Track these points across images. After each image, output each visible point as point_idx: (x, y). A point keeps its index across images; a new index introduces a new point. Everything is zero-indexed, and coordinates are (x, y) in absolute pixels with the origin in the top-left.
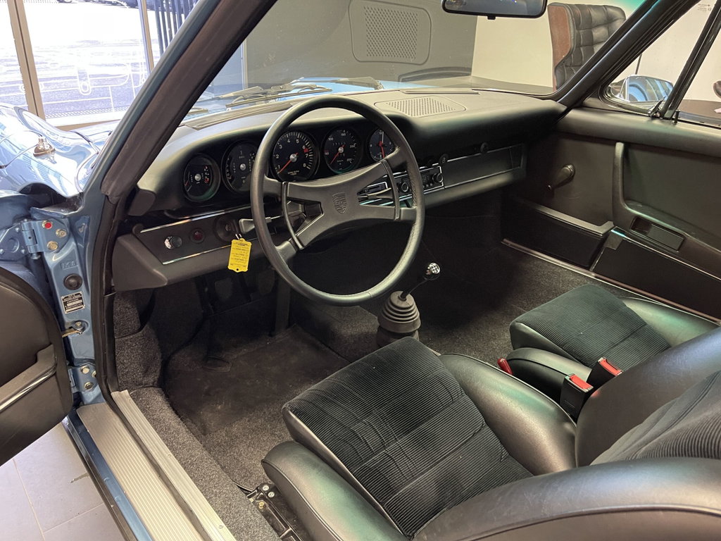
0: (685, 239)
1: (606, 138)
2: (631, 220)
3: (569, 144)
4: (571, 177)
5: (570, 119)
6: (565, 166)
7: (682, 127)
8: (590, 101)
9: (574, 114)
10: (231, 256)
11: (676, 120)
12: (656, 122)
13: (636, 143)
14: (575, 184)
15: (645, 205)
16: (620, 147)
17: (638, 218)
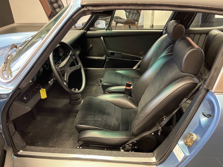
0: (122, 54)
1: (98, 36)
2: (110, 54)
3: (89, 40)
4: (92, 48)
5: (88, 34)
6: (90, 45)
7: (113, 31)
8: (91, 28)
9: (88, 32)
10: (41, 95)
11: (112, 29)
12: (108, 31)
13: (105, 36)
14: (93, 48)
15: (111, 49)
16: (102, 38)
17: (111, 53)
